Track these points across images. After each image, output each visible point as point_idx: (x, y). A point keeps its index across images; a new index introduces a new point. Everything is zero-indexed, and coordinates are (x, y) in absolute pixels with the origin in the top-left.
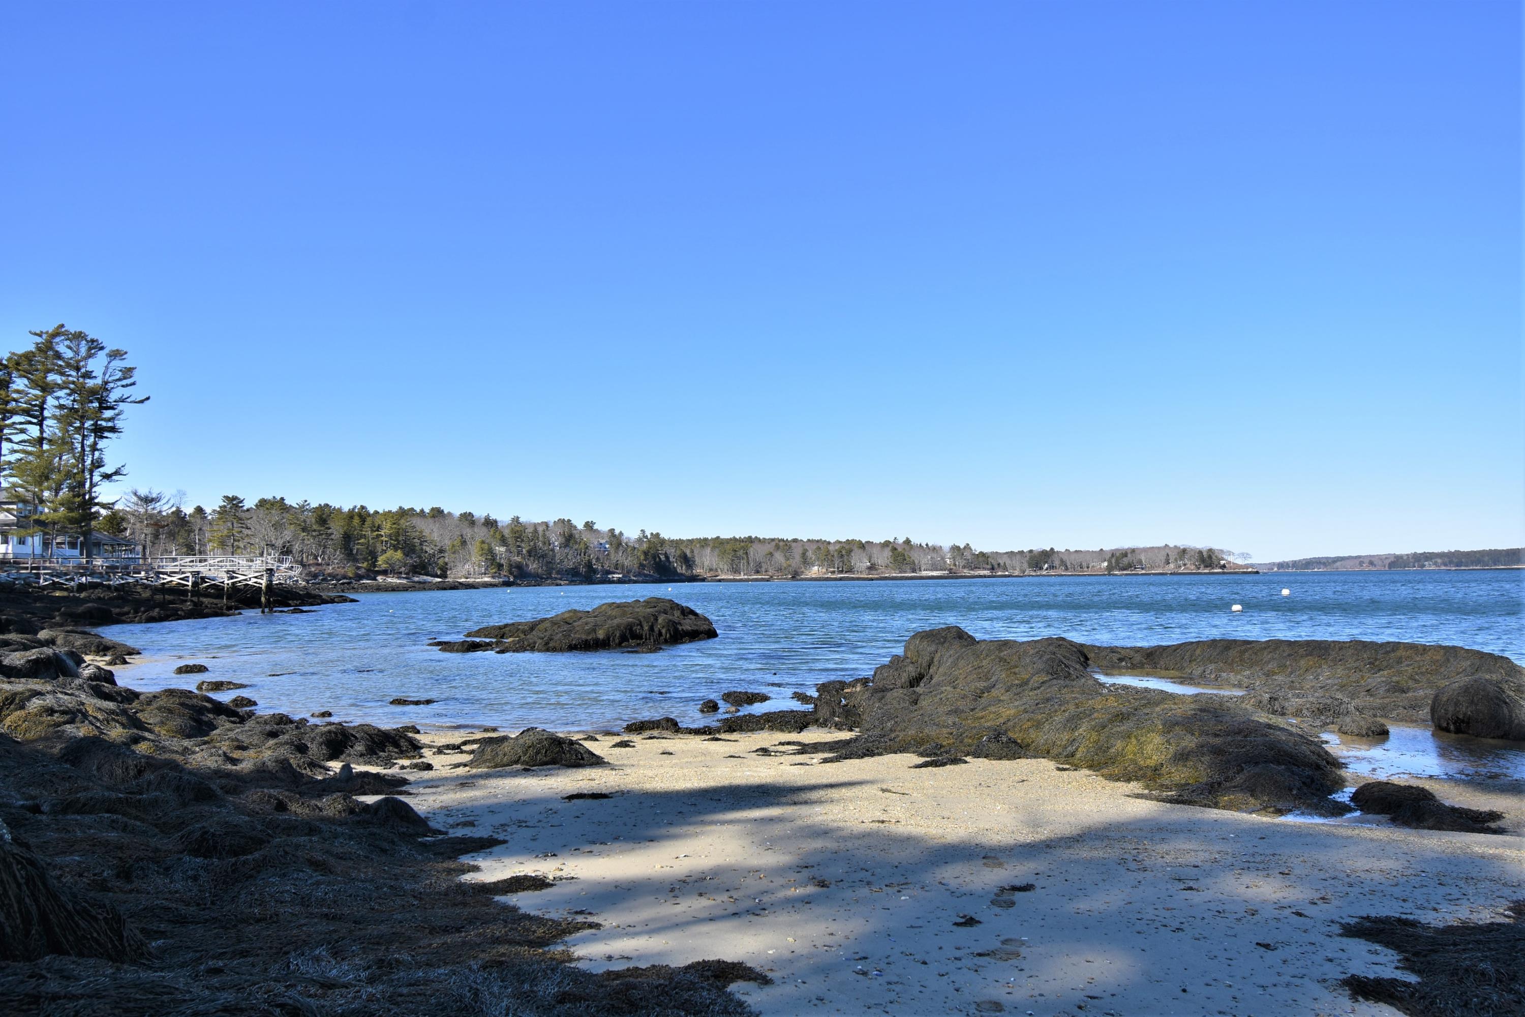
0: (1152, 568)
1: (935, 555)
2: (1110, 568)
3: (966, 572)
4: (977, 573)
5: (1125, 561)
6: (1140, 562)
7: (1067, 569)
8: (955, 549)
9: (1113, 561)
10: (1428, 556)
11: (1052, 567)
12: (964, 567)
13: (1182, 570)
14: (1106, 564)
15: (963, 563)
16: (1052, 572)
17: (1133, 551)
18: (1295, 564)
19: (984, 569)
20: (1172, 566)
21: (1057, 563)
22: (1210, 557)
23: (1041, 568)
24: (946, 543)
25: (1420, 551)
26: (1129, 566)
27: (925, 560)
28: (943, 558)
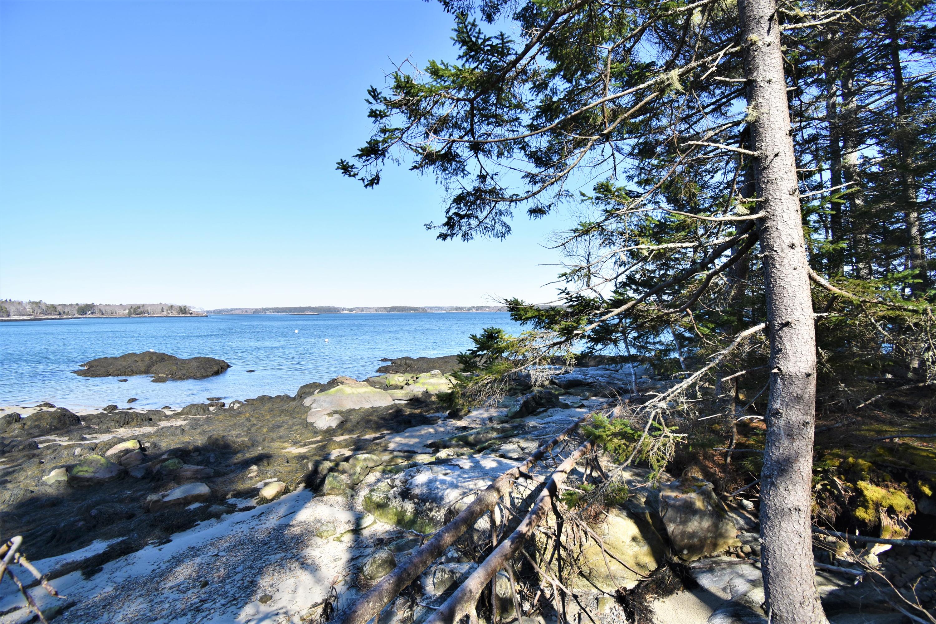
0: (154, 314)
1: (19, 307)
2: (130, 314)
3: (42, 316)
4: (49, 317)
5: (139, 310)
6: (147, 311)
7: (103, 314)
8: (31, 303)
9: (132, 310)
10: (268, 309)
11: (93, 313)
12: (40, 313)
13: (170, 315)
14: (127, 311)
15: (40, 311)
16: (93, 316)
17: (143, 306)
18: (214, 312)
19: (54, 314)
20: (165, 313)
21: (97, 310)
22: (185, 309)
23: (86, 314)
24: (25, 299)
25: (264, 307)
26: (141, 313)
27: (12, 309)
28: (25, 308)
